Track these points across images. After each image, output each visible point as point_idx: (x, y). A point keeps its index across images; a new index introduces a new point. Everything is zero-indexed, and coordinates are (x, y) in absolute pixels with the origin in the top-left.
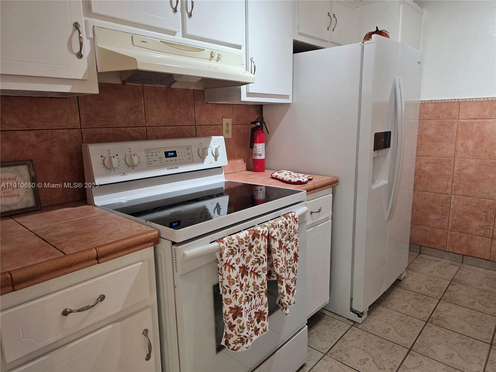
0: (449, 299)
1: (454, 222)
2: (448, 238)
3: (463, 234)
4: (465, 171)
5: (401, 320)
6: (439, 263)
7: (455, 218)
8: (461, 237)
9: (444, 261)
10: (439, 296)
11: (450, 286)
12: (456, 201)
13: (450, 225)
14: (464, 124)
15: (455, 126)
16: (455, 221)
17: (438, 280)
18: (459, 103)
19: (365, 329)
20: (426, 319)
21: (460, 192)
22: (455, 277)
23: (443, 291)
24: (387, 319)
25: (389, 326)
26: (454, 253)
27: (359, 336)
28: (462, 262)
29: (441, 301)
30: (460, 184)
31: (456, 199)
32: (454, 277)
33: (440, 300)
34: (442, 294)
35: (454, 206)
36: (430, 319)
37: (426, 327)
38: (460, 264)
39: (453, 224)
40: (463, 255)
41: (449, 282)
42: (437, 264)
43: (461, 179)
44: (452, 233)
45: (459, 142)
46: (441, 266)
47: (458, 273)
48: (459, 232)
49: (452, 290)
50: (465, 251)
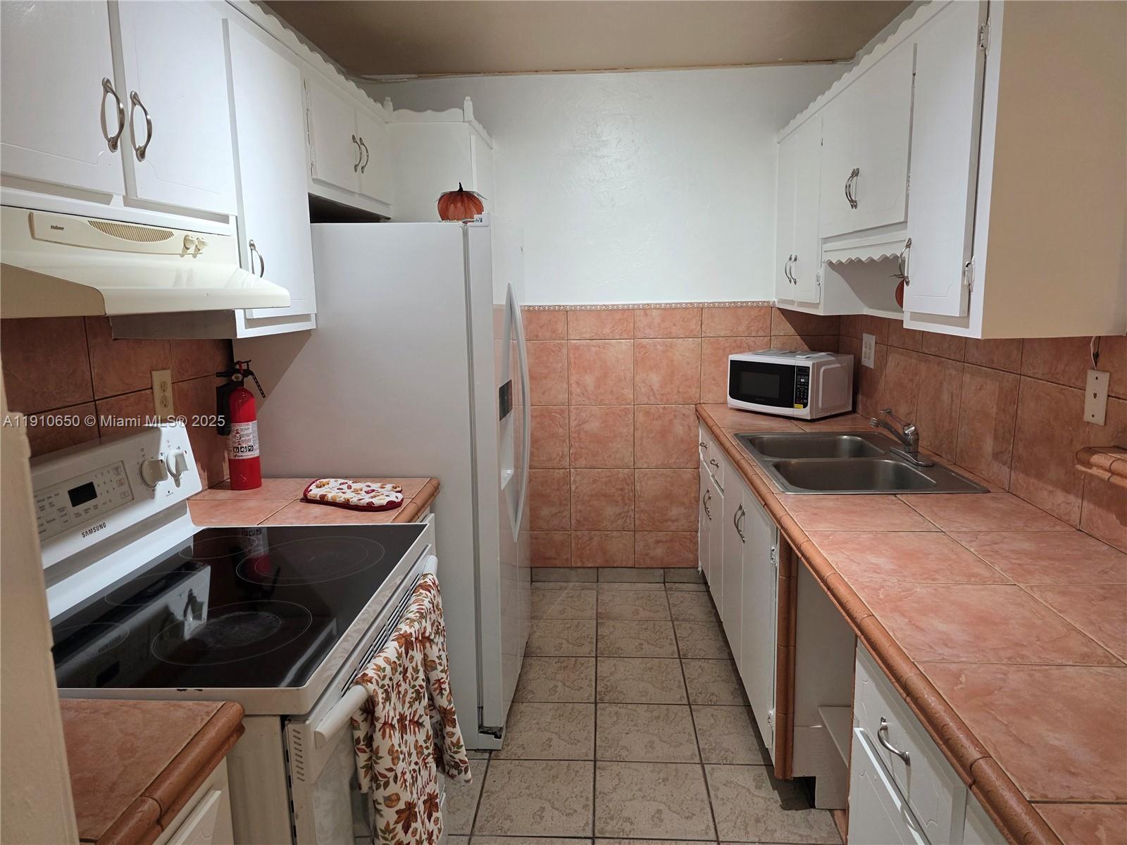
0: (607, 652)
1: (579, 514)
2: (573, 544)
3: (593, 532)
4: (587, 427)
5: (560, 716)
6: (566, 591)
7: (579, 507)
8: (591, 539)
9: (571, 585)
10: (592, 650)
11: (599, 628)
12: (578, 478)
13: (573, 522)
14: (577, 348)
15: (565, 351)
16: (580, 511)
17: (579, 623)
18: (566, 312)
19: (513, 757)
20: (592, 700)
21: (583, 462)
22: (600, 610)
23: (594, 640)
24: (537, 723)
25: (547, 735)
26: (584, 568)
27: (509, 773)
28: (596, 581)
29: (599, 658)
30: (581, 448)
31: (577, 474)
32: (597, 610)
33: (596, 657)
34: (594, 647)
35: (577, 488)
36: (598, 697)
37: (598, 713)
38: (595, 585)
39: (578, 518)
40: (598, 568)
41: (595, 621)
42: (564, 594)
43: (582, 440)
44: (578, 533)
45: (573, 379)
46: (572, 597)
47: (599, 601)
48: (588, 530)
49: (605, 634)
50: (599, 561)
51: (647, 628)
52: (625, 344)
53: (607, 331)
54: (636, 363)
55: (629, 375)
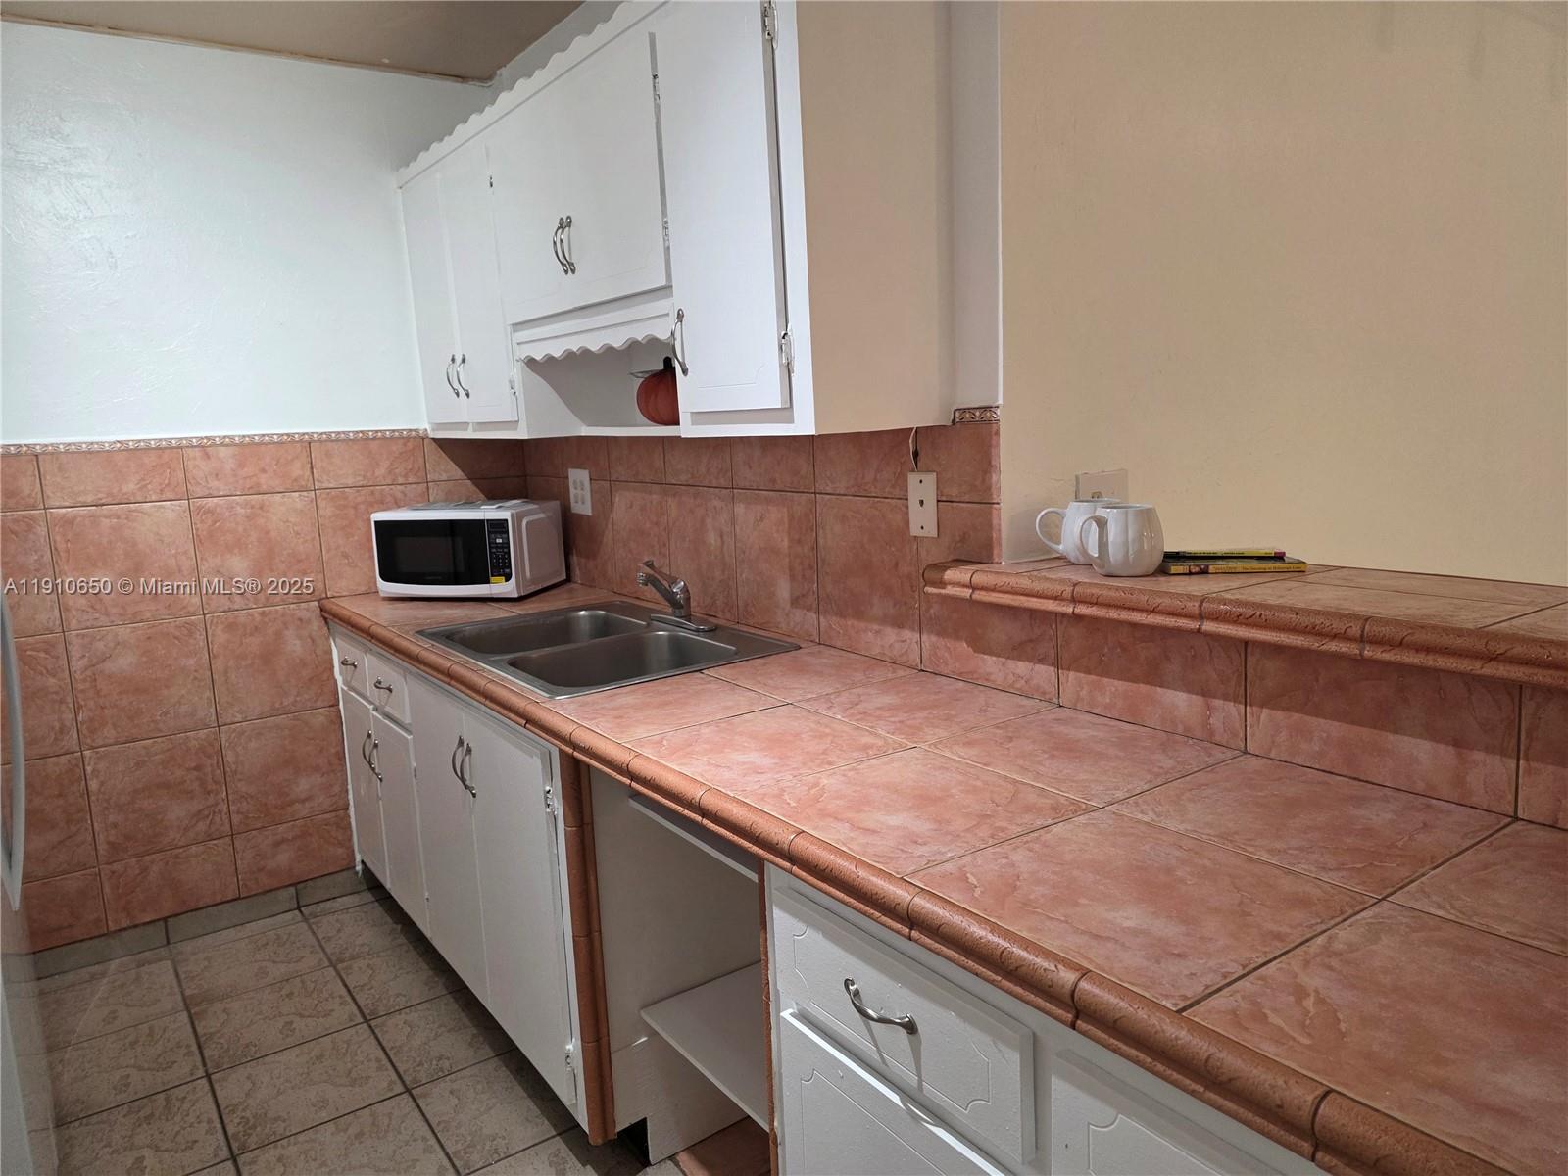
0: (226, 1060)
1: (113, 832)
2: (107, 890)
3: (146, 858)
4: (109, 667)
6: (105, 981)
7: (111, 819)
8: (145, 870)
9: (113, 965)
10: (195, 1067)
11: (196, 1023)
12: (102, 766)
13: (102, 848)
14: (69, 523)
15: (42, 531)
16: (115, 825)
17: (151, 1029)
18: (34, 456)
20: (225, 1154)
21: (109, 733)
22: (188, 992)
23: (194, 1048)
26: (136, 926)
28: (165, 942)
29: (213, 1077)
30: (102, 708)
31: (98, 758)
32: (183, 994)
33: (208, 1076)
34: (198, 1059)
35: (102, 784)
36: (235, 1145)
38: (163, 952)
39: (111, 839)
40: (165, 919)
41: (185, 1015)
42: (103, 987)
43: (102, 693)
44: (116, 867)
46: (122, 986)
47: (183, 976)
48: (136, 855)
49: (212, 1030)
50: (168, 906)
51: (292, 993)
52: (172, 510)
53: (130, 487)
54: (197, 541)
55: (187, 564)
